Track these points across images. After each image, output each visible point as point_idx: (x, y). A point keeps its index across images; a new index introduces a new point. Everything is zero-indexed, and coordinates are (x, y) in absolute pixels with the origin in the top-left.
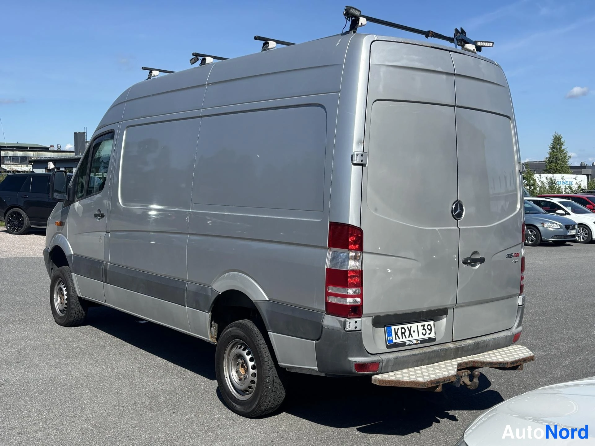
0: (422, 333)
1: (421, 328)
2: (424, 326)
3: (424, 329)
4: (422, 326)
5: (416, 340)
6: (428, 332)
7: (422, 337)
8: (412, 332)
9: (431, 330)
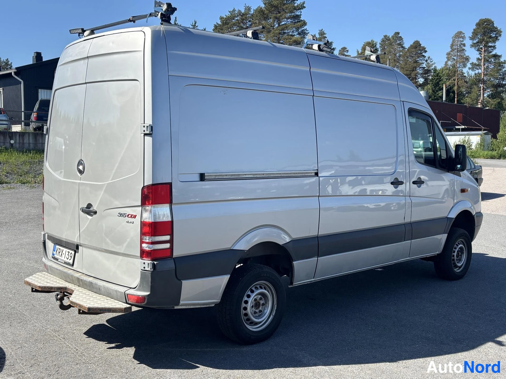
0: (67, 257)
1: (67, 253)
2: (69, 252)
3: (68, 255)
4: (68, 252)
5: (63, 260)
6: (70, 258)
7: (66, 260)
8: (63, 254)
9: (71, 257)
